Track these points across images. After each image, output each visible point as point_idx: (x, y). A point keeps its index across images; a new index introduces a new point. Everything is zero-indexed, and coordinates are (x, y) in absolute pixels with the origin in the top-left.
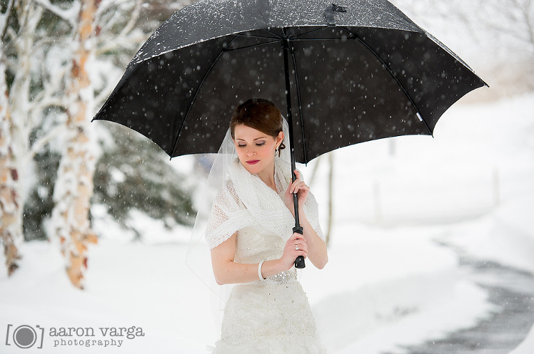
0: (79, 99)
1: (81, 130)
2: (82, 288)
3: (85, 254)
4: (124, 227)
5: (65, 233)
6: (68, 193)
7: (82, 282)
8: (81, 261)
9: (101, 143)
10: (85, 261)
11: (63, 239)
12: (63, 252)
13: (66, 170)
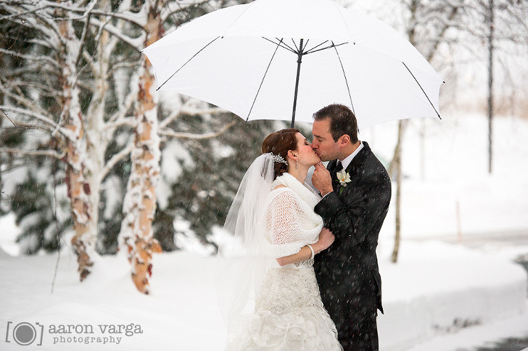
0: (145, 120)
1: (146, 148)
2: (147, 293)
3: (150, 261)
4: (205, 242)
5: (132, 242)
6: (136, 205)
7: (147, 287)
8: (145, 268)
9: (181, 162)
10: (149, 268)
11: (130, 248)
12: (130, 259)
13: (134, 185)
